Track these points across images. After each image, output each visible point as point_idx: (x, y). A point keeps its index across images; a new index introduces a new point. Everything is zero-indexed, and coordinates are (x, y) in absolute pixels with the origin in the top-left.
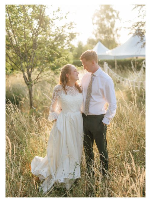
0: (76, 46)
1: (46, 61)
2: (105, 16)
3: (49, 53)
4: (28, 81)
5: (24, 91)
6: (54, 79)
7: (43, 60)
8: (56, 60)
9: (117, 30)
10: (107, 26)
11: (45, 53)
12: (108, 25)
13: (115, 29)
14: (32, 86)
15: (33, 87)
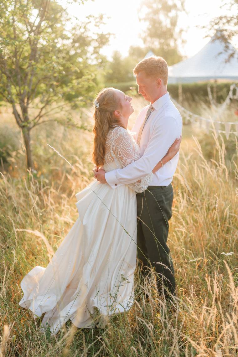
0: (110, 59)
1: (55, 83)
2: (160, 6)
3: (61, 68)
4: (23, 120)
5: (15, 139)
6: (70, 116)
7: (49, 82)
8: (75, 82)
9: (181, 31)
10: (164, 24)
11: (54, 68)
12: (166, 22)
13: (177, 30)
14: (29, 129)
15: (32, 133)
